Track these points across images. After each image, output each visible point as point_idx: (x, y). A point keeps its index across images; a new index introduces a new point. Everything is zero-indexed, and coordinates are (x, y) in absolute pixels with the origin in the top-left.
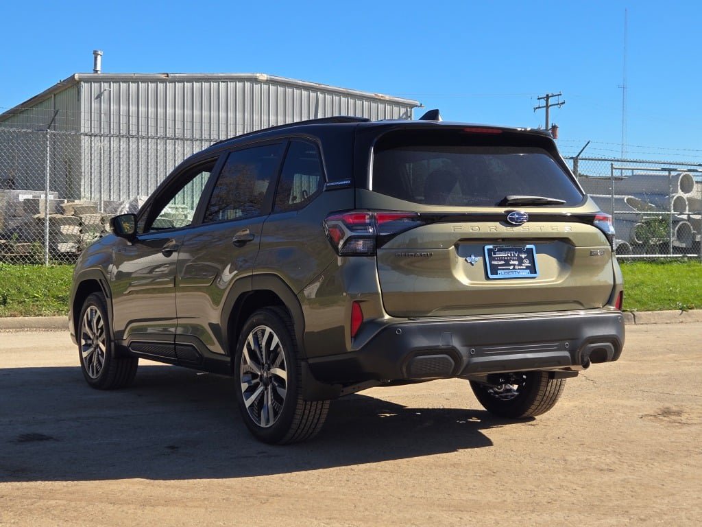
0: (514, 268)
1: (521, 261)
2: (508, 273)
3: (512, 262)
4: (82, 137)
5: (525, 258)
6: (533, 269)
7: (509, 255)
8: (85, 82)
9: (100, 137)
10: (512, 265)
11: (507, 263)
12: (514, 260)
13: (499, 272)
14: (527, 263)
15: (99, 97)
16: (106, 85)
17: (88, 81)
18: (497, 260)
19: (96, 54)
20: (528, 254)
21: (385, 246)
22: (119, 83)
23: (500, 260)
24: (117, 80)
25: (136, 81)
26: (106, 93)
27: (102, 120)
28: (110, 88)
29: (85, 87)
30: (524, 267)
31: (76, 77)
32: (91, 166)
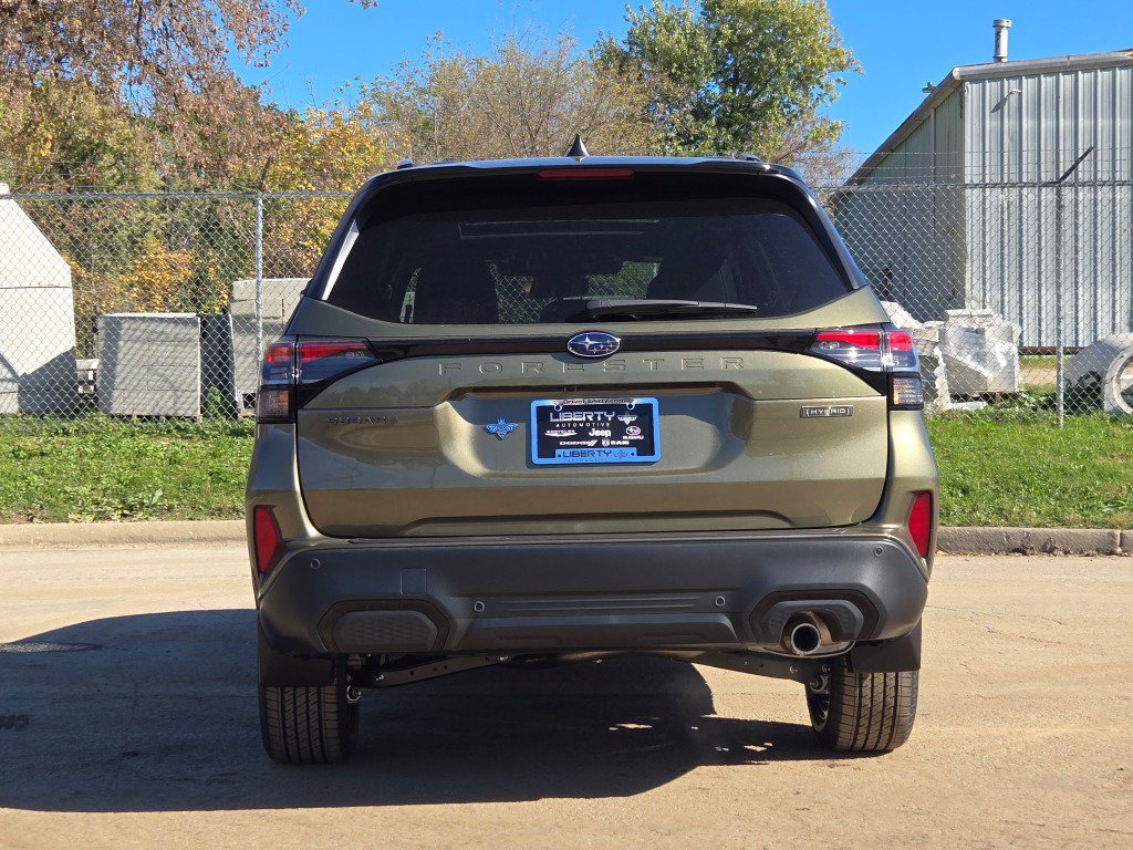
0: (599, 445)
1: (618, 430)
2: (582, 454)
3: (596, 433)
4: (968, 192)
5: (632, 424)
6: (645, 446)
7: (590, 418)
8: (972, 82)
9: (1002, 188)
10: (594, 437)
11: (583, 433)
12: (600, 428)
13: (558, 452)
14: (635, 434)
15: (999, 107)
16: (1014, 83)
17: (978, 78)
18: (561, 428)
19: (998, 26)
20: (640, 415)
21: (313, 403)
22: (1039, 75)
23: (567, 429)
24: (1034, 72)
25: (1071, 69)
26: (1013, 98)
27: (1006, 149)
28: (1020, 88)
29: (972, 90)
30: (627, 443)
31: (956, 74)
32: (984, 244)
